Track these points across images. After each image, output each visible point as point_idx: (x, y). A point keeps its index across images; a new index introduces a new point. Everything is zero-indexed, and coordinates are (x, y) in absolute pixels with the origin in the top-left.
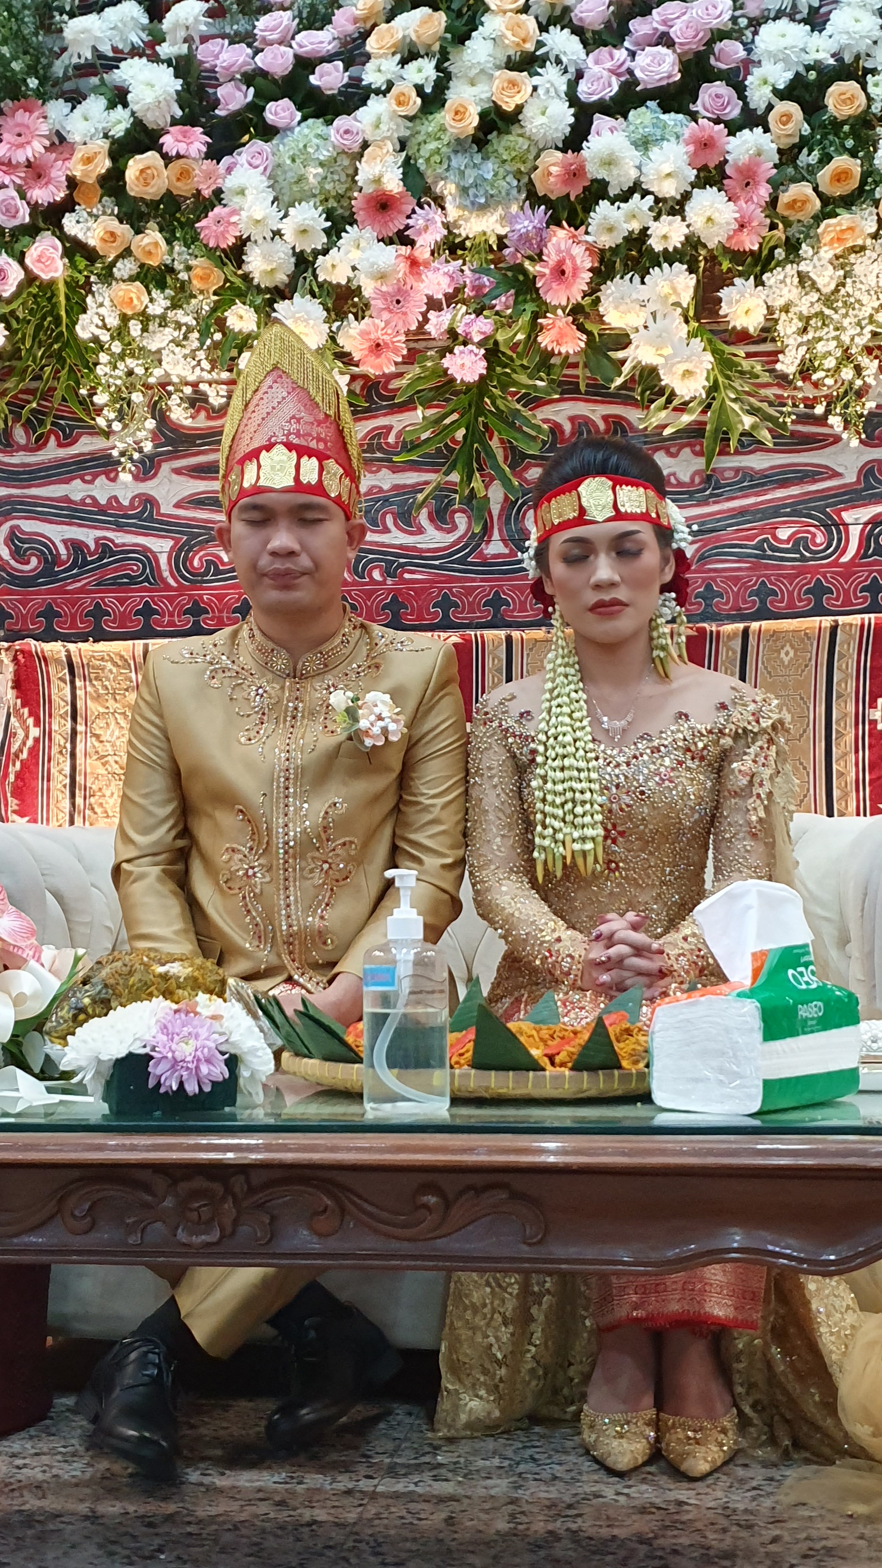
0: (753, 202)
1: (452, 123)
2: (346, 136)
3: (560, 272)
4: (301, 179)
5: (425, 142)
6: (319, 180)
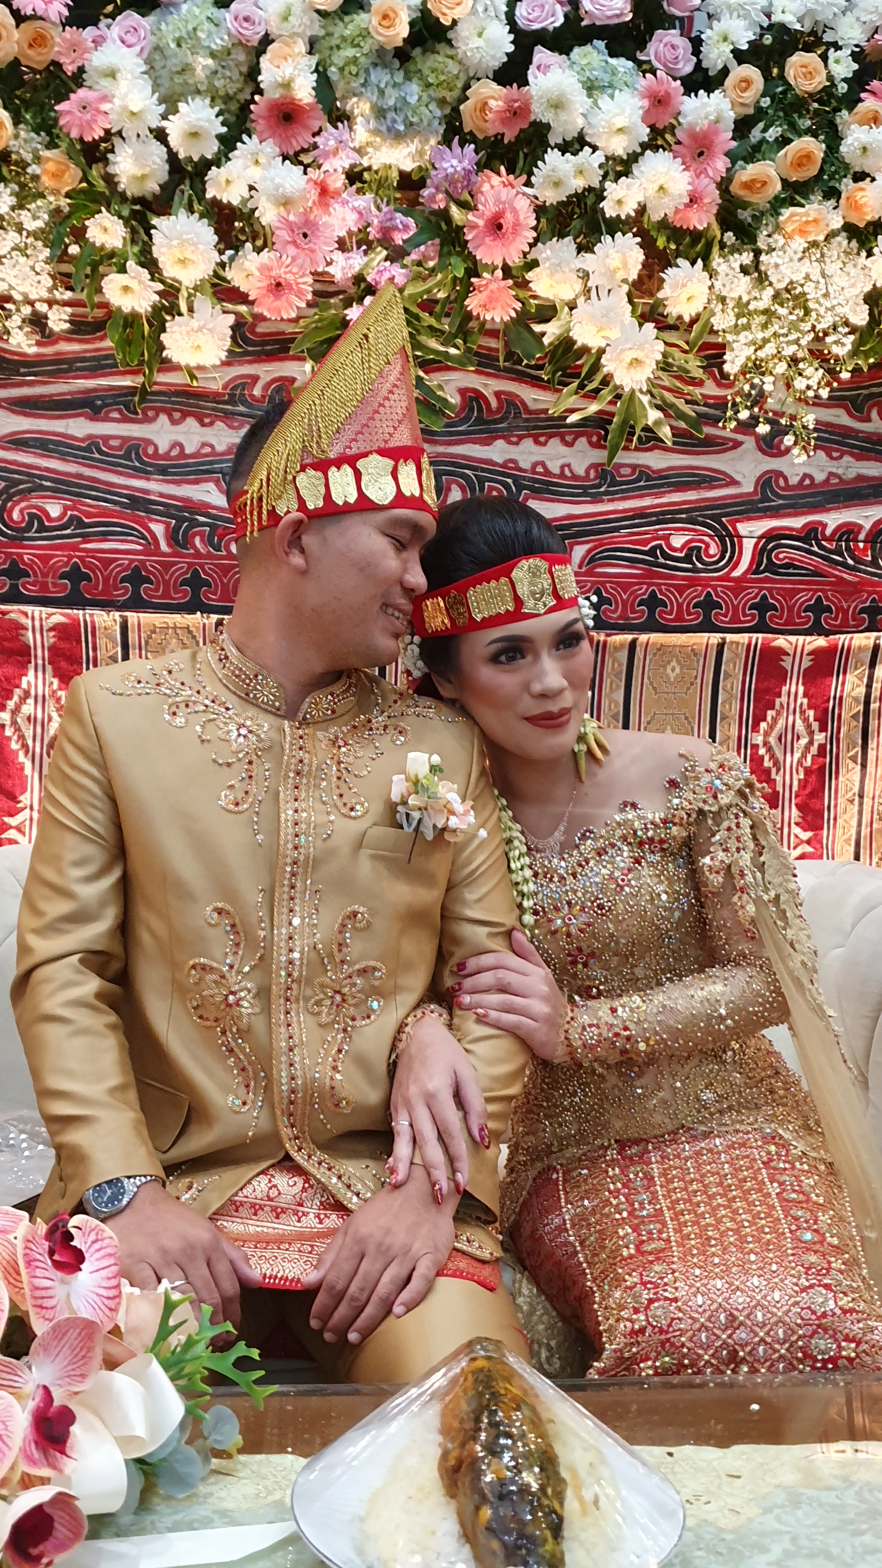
0: (708, 176)
1: (381, 30)
2: (245, 25)
3: (496, 226)
4: (186, 69)
5: (338, 47)
6: (208, 73)
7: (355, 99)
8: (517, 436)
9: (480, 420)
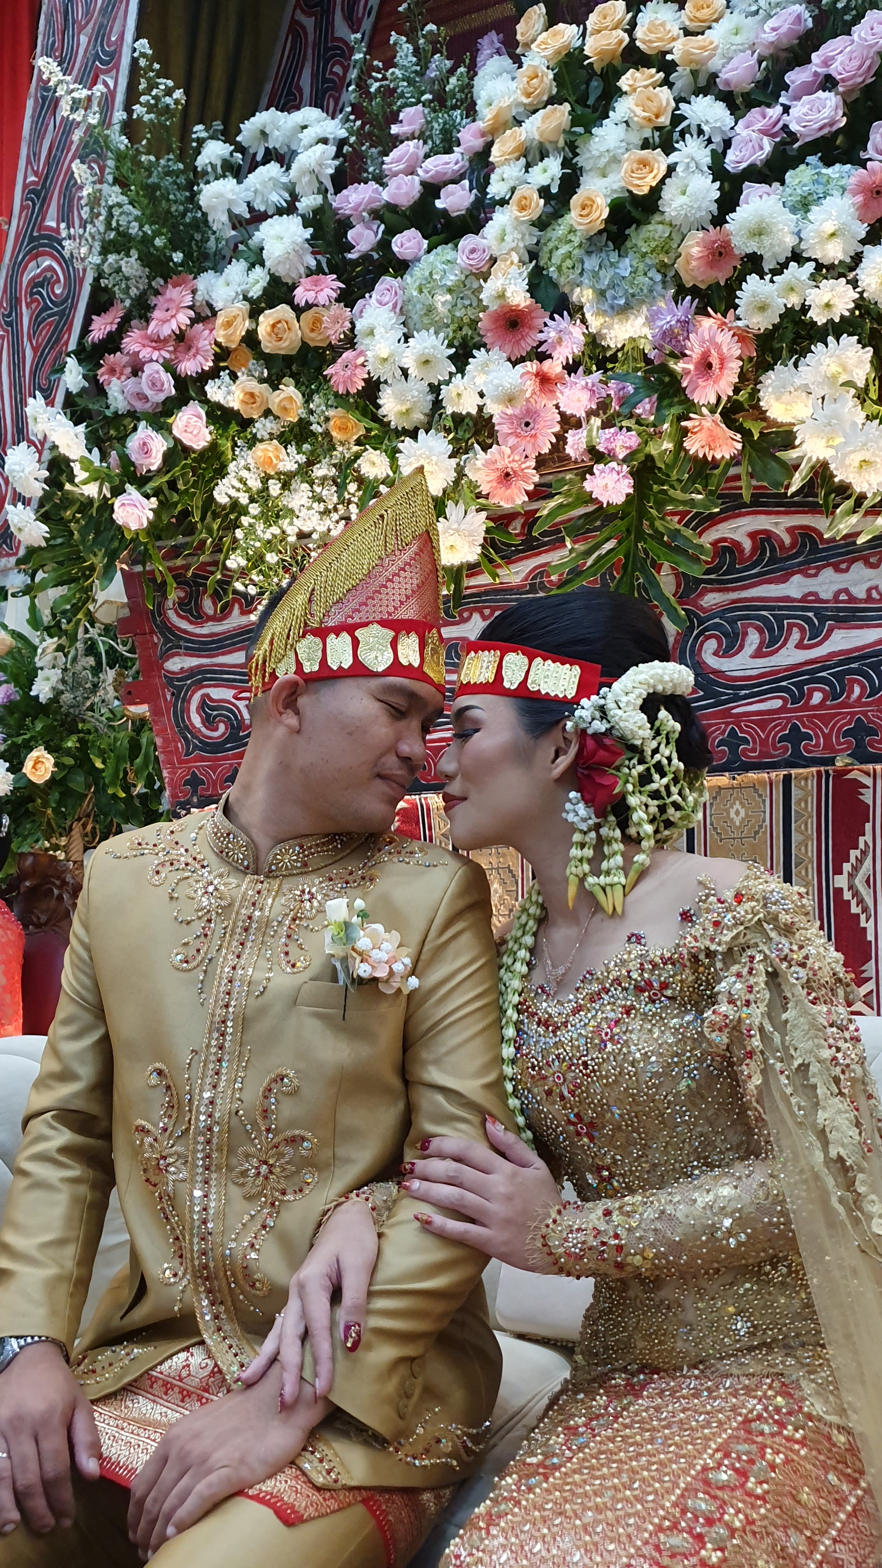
1: (581, 221)
2: (472, 256)
3: (705, 366)
4: (429, 310)
5: (557, 248)
6: (449, 307)
7: (578, 290)
8: (816, 567)
9: (773, 560)
